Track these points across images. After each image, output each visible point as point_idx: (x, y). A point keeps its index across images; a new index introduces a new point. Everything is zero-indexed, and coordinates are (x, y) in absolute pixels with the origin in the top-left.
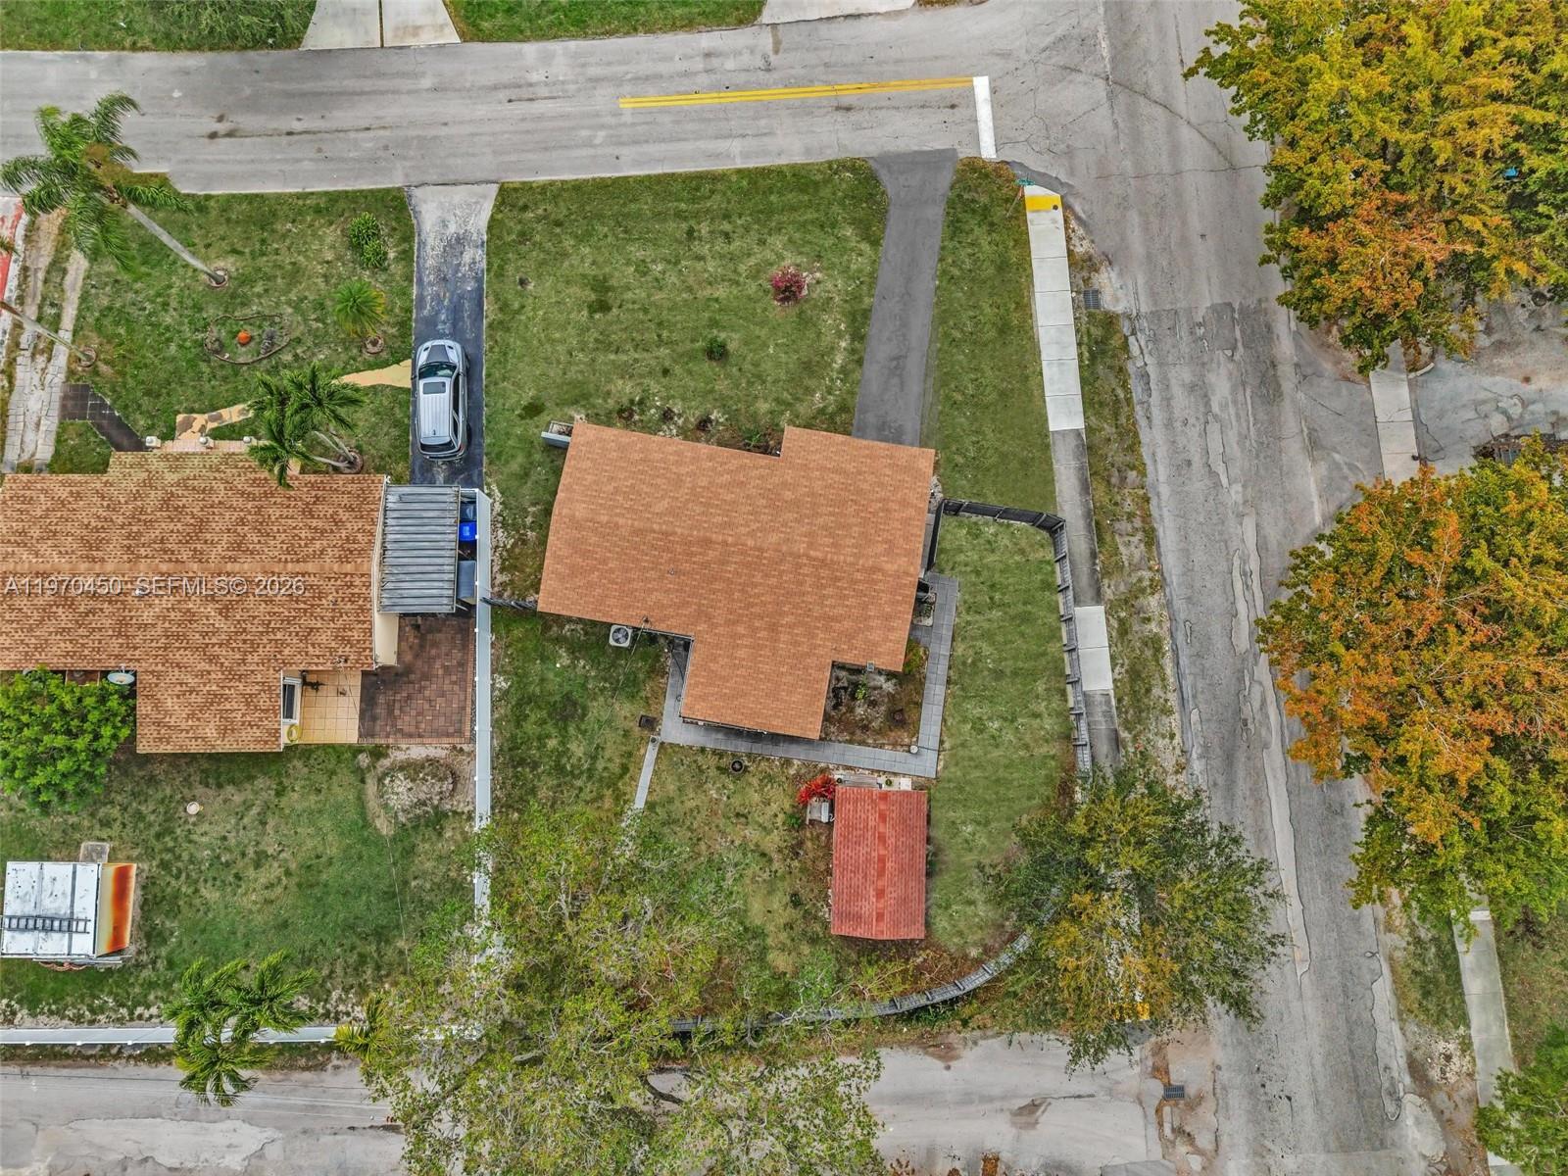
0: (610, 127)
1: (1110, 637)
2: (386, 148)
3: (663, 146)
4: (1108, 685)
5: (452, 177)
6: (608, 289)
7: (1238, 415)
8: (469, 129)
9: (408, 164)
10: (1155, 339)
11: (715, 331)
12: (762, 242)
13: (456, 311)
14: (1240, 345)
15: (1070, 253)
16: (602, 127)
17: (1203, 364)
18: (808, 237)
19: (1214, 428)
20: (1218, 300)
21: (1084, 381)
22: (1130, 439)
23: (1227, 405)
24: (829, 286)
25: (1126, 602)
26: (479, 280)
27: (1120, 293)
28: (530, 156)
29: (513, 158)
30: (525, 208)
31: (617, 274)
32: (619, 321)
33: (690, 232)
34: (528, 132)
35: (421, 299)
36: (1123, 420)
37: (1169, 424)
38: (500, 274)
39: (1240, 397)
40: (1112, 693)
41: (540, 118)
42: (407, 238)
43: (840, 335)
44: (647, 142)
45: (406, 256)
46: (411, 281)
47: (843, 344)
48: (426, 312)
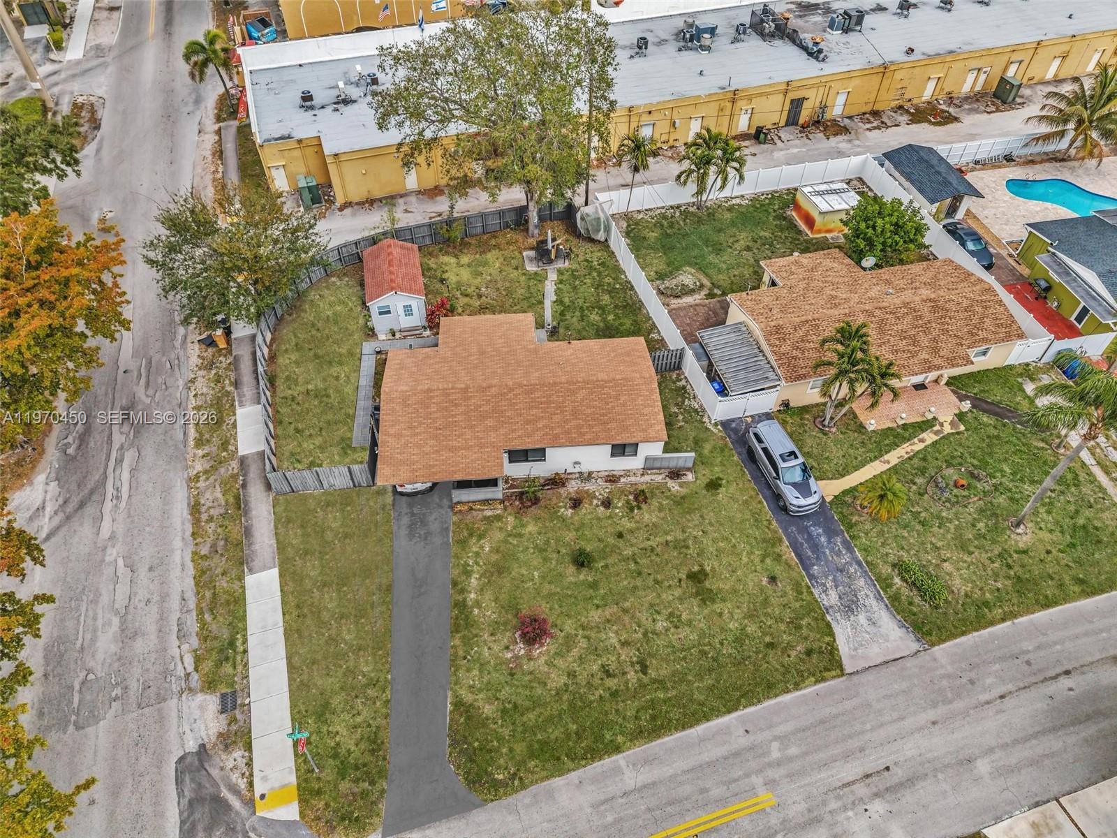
0: (770, 765)
1: (235, 439)
2: (972, 682)
3: (706, 757)
4: (239, 411)
5: (893, 668)
6: (697, 594)
7: (95, 619)
8: (910, 723)
9: (942, 671)
10: (166, 674)
11: (590, 579)
12: (572, 674)
13: (816, 547)
14: (77, 687)
15: (249, 747)
16: (778, 763)
17: (119, 660)
18: (527, 693)
19: (121, 601)
20: (90, 730)
21: (243, 618)
22: (203, 579)
23: (104, 625)
24: (496, 648)
25: (221, 463)
26: (811, 577)
27: (197, 714)
28: (834, 711)
29: (848, 705)
30: (809, 653)
31: (696, 609)
32: (677, 568)
33: (644, 670)
34: (850, 737)
35: (850, 549)
36: (208, 594)
37: (164, 597)
38: (797, 587)
39: (88, 636)
40: (237, 407)
41: (847, 756)
42: (895, 599)
43: (478, 604)
44: (726, 758)
45: (886, 583)
46: (867, 562)
47: (472, 596)
48: (839, 540)
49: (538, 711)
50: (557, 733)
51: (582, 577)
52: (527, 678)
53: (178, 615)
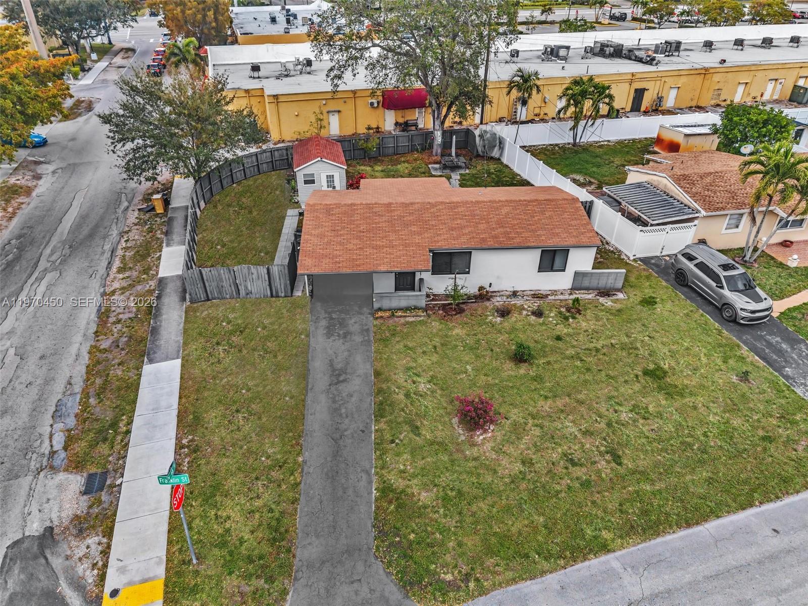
1: (157, 267)
4: (165, 250)
6: (660, 389)
10: (27, 450)
11: (532, 373)
12: (527, 462)
13: (780, 352)
21: (133, 401)
22: (96, 368)
25: (139, 282)
26: (786, 377)
31: (663, 402)
32: (629, 365)
33: (617, 460)
36: (99, 381)
37: (49, 381)
38: (775, 386)
40: (164, 247)
44: (759, 563)
49: (490, 500)
50: (518, 525)
51: (522, 371)
52: (472, 464)
53: (60, 396)
